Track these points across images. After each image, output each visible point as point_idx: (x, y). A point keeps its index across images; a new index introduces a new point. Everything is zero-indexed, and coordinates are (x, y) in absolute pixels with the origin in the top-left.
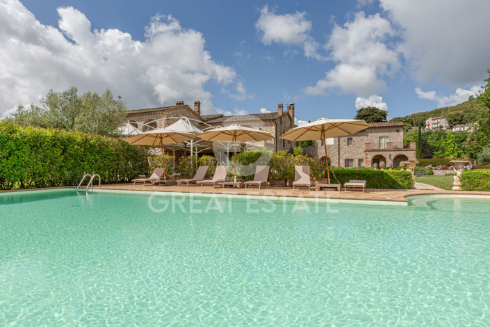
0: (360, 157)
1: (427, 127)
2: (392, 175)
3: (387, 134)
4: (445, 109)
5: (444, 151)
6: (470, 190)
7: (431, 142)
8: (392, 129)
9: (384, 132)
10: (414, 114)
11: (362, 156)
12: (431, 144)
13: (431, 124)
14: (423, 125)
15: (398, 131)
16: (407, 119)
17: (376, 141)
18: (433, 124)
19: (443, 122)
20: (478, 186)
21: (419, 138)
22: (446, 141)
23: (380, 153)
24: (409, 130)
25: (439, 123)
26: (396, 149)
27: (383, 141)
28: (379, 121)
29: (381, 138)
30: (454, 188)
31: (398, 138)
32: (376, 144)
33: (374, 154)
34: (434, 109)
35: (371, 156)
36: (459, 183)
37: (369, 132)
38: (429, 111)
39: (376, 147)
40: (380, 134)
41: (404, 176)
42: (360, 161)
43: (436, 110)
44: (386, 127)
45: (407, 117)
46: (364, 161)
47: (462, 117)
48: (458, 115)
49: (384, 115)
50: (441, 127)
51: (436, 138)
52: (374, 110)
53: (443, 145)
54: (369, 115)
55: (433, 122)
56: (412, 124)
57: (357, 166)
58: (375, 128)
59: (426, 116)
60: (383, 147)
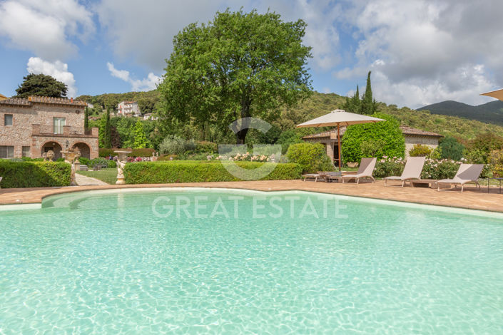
0: (25, 143)
1: (119, 112)
2: (45, 169)
3: (64, 114)
4: (138, 94)
5: (133, 141)
6: (132, 183)
7: (120, 130)
8: (70, 109)
9: (60, 111)
10: (106, 95)
11: (28, 142)
12: (121, 132)
13: (124, 109)
14: (115, 109)
15: (78, 112)
16: (98, 99)
17: (49, 122)
18: (126, 109)
19: (135, 108)
20: (139, 178)
21: (108, 124)
22: (135, 129)
23: (55, 139)
24: (100, 113)
25: (131, 108)
26: (76, 135)
27: (58, 123)
28: (56, 95)
29: (55, 118)
30: (118, 182)
31: (77, 121)
32: (49, 127)
33: (45, 140)
34: (126, 92)
35: (40, 143)
36: (122, 176)
37: (39, 110)
38: (122, 93)
39: (49, 131)
40: (55, 114)
41: (61, 169)
42: (25, 148)
43: (129, 94)
44: (63, 105)
45: (98, 96)
46: (31, 148)
47: (153, 105)
48: (149, 102)
49: (63, 88)
50: (134, 114)
51: (126, 125)
52: (49, 81)
53: (132, 134)
54: (41, 86)
55: (125, 107)
56: (104, 107)
57: (20, 156)
58: (47, 104)
59: (119, 98)
60: (58, 131)
